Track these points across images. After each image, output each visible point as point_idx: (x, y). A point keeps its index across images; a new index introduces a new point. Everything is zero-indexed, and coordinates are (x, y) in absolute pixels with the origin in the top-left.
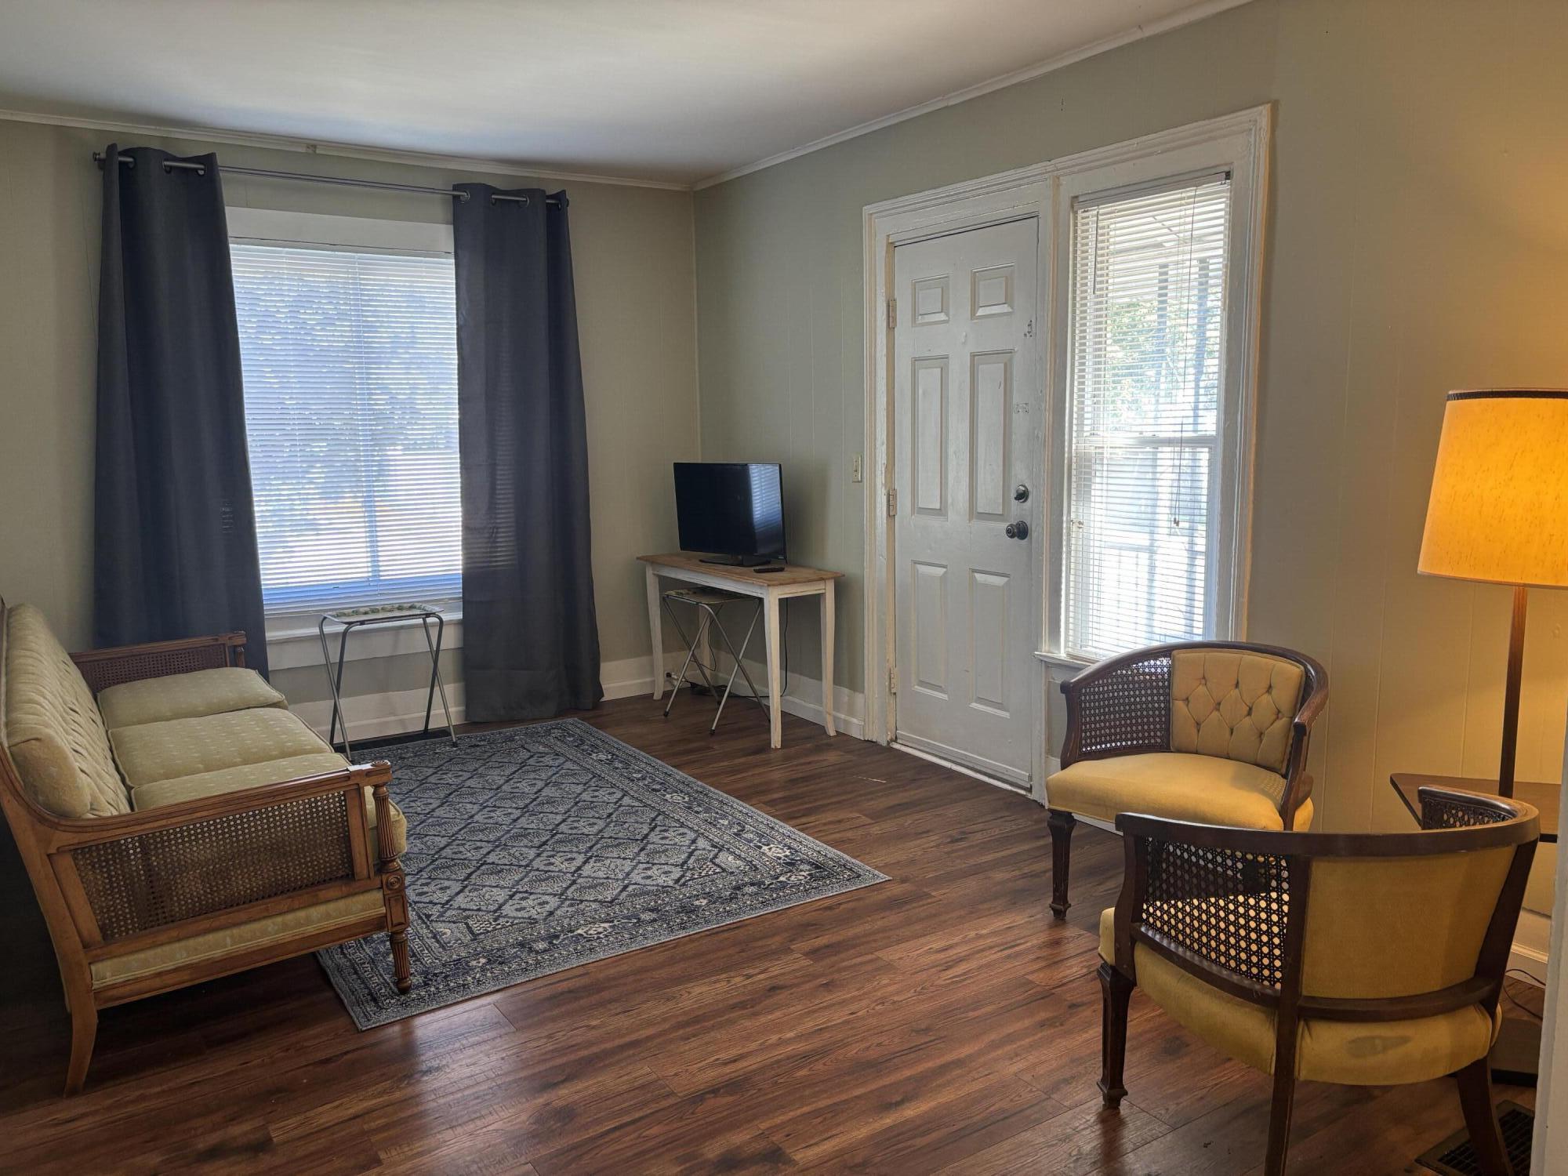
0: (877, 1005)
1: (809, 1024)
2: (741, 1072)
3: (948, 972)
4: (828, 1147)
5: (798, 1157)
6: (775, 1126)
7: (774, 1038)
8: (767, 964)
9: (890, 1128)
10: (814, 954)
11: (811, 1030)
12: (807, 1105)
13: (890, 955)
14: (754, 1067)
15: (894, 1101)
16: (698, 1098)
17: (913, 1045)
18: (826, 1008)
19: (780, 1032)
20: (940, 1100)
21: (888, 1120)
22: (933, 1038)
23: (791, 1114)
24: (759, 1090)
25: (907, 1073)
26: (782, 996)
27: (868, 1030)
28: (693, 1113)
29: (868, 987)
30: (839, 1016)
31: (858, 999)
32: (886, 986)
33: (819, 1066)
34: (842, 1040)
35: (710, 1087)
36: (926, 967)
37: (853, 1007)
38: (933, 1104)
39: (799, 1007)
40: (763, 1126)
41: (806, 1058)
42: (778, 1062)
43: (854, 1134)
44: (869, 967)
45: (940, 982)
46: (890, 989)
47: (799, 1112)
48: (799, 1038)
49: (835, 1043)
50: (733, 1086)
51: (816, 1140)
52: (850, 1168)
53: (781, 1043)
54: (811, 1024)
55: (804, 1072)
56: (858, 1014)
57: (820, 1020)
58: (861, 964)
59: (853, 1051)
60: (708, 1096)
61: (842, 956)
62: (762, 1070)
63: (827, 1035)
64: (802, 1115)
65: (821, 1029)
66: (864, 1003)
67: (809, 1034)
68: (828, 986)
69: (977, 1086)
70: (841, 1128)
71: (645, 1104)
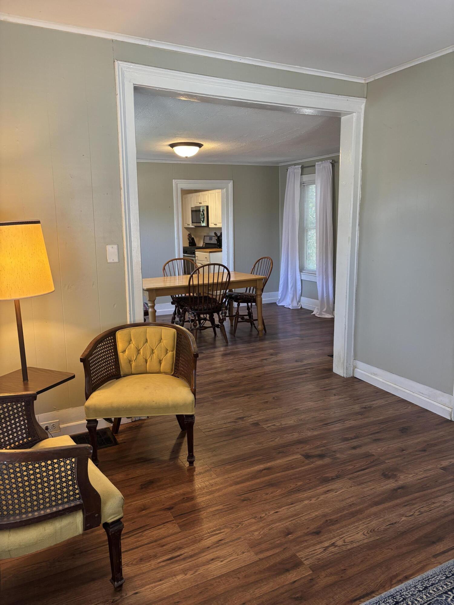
0: (263, 517)
1: (298, 507)
2: (324, 486)
3: (220, 538)
4: (290, 458)
5: (300, 456)
6: (308, 465)
7: (313, 501)
8: (325, 555)
9: (269, 462)
10: (297, 564)
11: (297, 504)
12: (297, 471)
13: (249, 557)
14: (320, 488)
15: (266, 470)
16: (338, 477)
17: (253, 493)
18: (289, 517)
19: (311, 504)
20: (249, 470)
21: (269, 465)
22: (243, 496)
23: (303, 468)
24: (316, 478)
25: (258, 481)
26: (313, 527)
27: (270, 502)
28: (339, 472)
29: (266, 530)
30: (284, 511)
31: (273, 522)
32: (256, 530)
33: (293, 486)
34: (283, 498)
35: (336, 481)
36: (231, 543)
37: (276, 516)
38: (252, 469)
39: (303, 519)
40: (312, 465)
41: (298, 490)
42: (310, 489)
43: (281, 461)
44: (263, 546)
45: (227, 530)
46: (254, 528)
47: (300, 469)
48: (302, 500)
49: (286, 496)
50: (326, 480)
51: (293, 461)
52: (284, 452)
53: (309, 498)
54: (297, 507)
55: (299, 484)
56: (274, 512)
57: (292, 509)
58: (267, 550)
59: (279, 492)
60: (335, 477)
61: (278, 559)
62: (316, 486)
63: (289, 501)
64: (299, 468)
65: (292, 504)
66: (271, 518)
67: (297, 502)
68: (289, 533)
69: (234, 474)
70: (286, 463)
71: (358, 477)
